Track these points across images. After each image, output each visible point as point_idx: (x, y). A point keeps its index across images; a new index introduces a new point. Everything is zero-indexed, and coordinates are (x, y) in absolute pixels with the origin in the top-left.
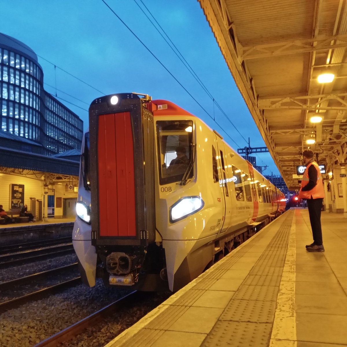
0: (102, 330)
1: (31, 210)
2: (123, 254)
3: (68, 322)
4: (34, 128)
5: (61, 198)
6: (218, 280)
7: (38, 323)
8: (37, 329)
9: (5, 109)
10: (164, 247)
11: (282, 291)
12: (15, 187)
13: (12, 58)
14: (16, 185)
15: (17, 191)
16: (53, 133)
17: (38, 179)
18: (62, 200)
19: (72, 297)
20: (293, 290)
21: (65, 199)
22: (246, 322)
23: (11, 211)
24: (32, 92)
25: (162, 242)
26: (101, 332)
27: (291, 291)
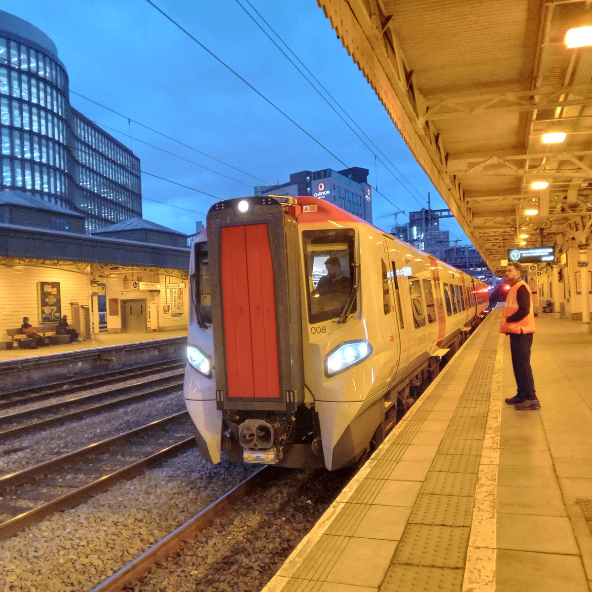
0: (235, 523)
1: (74, 322)
2: (263, 422)
3: (184, 511)
4: (58, 176)
5: (117, 299)
6: (397, 463)
7: (146, 514)
8: (146, 523)
9: (6, 142)
10: (316, 410)
11: (481, 482)
12: (45, 286)
13: (13, 52)
14: (47, 283)
15: (50, 293)
16: (90, 182)
17: (81, 271)
18: (119, 302)
19: (181, 475)
20: (495, 479)
21: (124, 302)
22: (441, 525)
23: (41, 325)
24: (51, 112)
25: (314, 403)
26: (233, 524)
27: (492, 480)
